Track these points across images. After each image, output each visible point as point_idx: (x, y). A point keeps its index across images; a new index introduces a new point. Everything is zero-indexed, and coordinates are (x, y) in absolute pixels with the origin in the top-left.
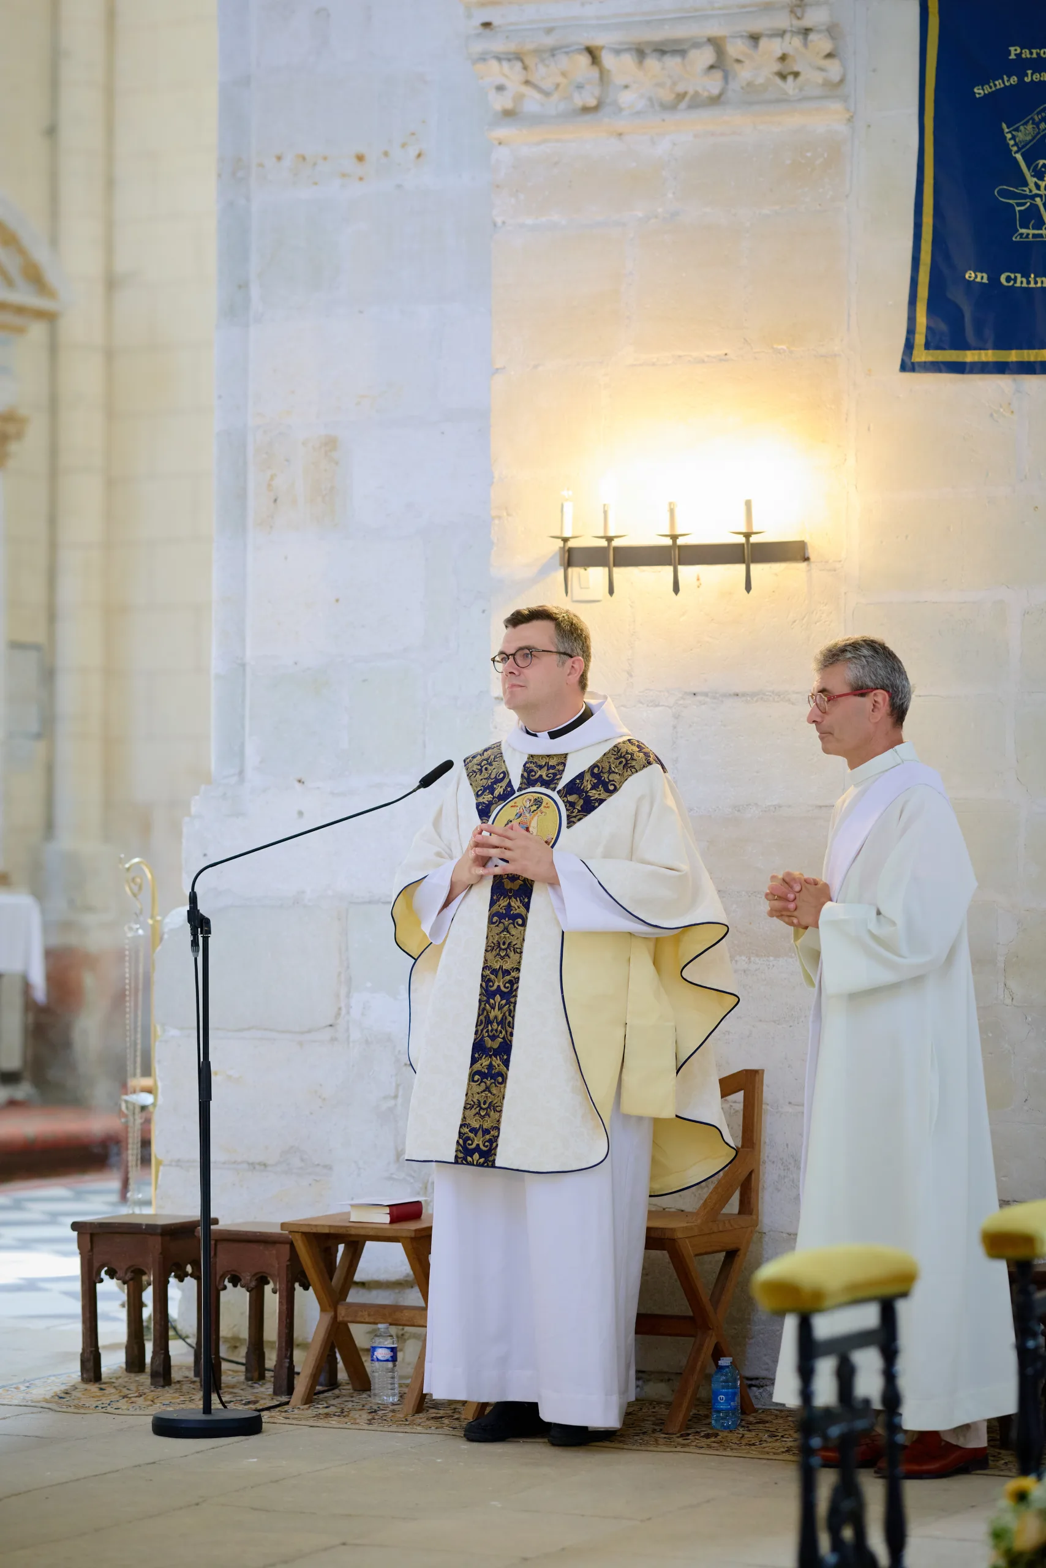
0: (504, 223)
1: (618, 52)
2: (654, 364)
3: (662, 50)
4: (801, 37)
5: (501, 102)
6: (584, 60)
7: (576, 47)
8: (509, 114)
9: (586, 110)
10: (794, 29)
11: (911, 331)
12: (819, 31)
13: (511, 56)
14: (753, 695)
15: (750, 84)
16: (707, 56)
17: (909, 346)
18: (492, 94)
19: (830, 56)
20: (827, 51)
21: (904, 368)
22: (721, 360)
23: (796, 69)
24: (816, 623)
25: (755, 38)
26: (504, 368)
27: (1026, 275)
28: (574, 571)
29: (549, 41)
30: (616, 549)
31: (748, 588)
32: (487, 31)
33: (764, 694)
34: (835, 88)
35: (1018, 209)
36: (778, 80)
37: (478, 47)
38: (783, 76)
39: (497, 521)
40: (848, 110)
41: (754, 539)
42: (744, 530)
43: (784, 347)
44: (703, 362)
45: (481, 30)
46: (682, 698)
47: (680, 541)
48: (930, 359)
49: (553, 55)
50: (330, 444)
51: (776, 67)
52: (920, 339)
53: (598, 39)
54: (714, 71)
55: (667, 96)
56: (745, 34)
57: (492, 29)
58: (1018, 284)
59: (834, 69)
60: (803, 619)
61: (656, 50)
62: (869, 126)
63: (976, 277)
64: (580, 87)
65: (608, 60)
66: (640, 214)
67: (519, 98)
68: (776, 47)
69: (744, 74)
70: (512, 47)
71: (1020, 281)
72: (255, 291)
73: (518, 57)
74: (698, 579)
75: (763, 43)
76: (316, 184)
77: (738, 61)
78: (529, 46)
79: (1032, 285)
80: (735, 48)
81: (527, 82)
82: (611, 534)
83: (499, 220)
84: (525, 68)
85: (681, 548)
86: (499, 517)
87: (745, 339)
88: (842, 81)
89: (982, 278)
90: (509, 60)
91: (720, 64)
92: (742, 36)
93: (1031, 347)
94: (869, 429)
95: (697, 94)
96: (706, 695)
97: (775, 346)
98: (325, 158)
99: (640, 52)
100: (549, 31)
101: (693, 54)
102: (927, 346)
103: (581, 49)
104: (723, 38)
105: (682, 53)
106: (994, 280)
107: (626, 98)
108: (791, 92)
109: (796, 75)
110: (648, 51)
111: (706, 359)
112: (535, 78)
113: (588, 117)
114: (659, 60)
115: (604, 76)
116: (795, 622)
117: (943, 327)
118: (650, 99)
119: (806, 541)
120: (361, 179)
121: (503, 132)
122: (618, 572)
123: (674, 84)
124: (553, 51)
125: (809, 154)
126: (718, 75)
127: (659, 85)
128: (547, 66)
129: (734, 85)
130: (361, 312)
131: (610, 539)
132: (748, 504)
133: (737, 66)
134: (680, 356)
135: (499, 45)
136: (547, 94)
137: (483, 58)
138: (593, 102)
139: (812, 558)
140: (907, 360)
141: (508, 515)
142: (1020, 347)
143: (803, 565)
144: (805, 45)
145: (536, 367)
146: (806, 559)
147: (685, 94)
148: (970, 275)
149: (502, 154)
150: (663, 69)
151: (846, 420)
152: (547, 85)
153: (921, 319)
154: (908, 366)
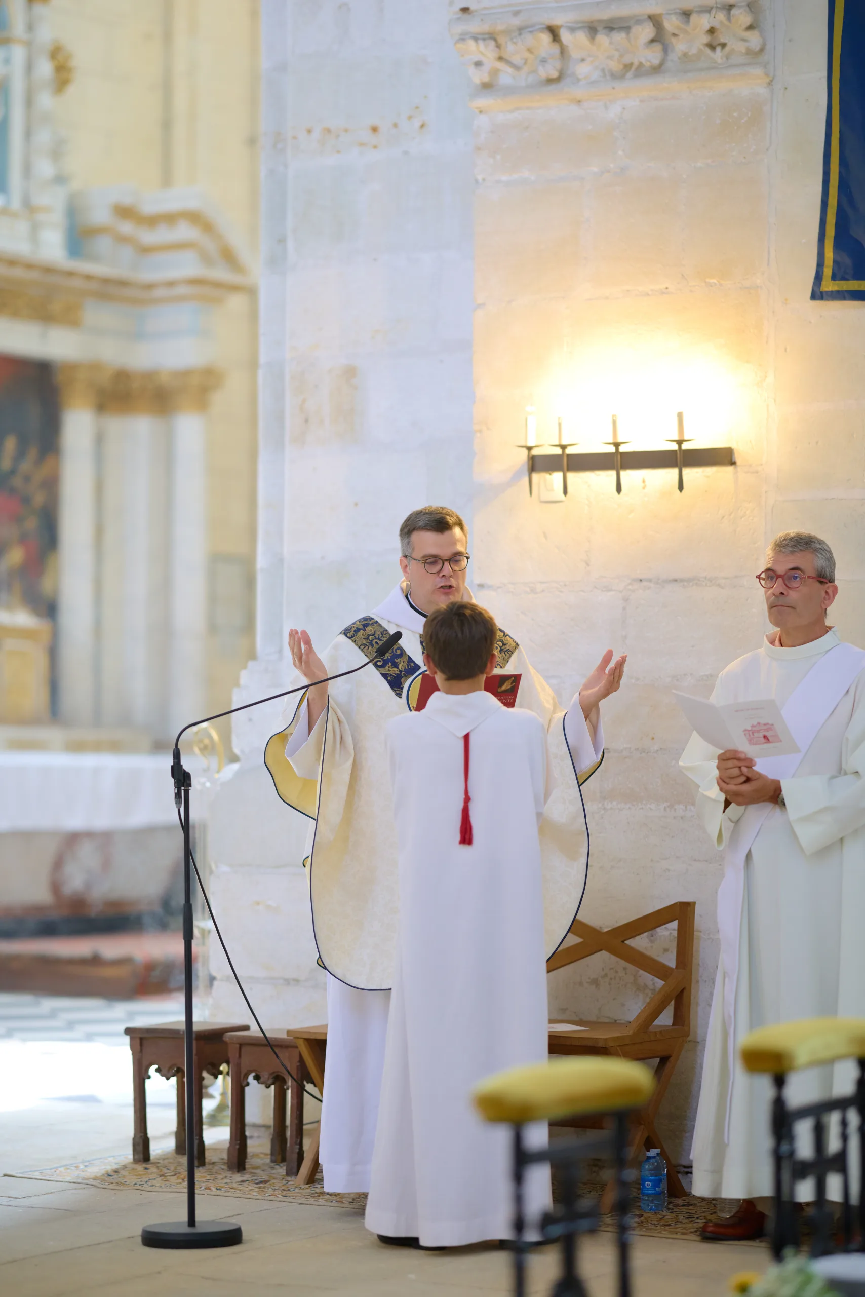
0: (484, 180)
1: (572, 30)
2: (607, 298)
3: (611, 26)
4: (725, 12)
5: (479, 76)
6: (546, 38)
7: (538, 27)
8: (487, 87)
9: (550, 81)
10: (719, 6)
11: (820, 265)
12: (740, 7)
13: (486, 36)
14: (689, 580)
15: (685, 55)
16: (647, 32)
17: (819, 277)
18: (472, 70)
19: (750, 28)
20: (748, 24)
21: (814, 297)
22: (663, 293)
23: (722, 40)
24: (741, 518)
25: (686, 14)
26: (484, 304)
28: (535, 476)
29: (516, 22)
30: (568, 456)
31: (681, 487)
32: (466, 16)
33: (699, 580)
34: (756, 55)
36: (708, 51)
37: (459, 28)
38: (712, 47)
39: (478, 435)
40: (767, 75)
41: (685, 446)
42: (677, 438)
43: (715, 281)
44: (648, 295)
45: (460, 14)
46: (630, 584)
47: (622, 449)
48: (836, 288)
49: (520, 34)
50: (350, 373)
51: (706, 39)
52: (828, 271)
53: (558, 20)
54: (655, 44)
55: (615, 66)
56: (678, 11)
57: (470, 14)
59: (754, 40)
60: (730, 515)
61: (606, 28)
62: (786, 88)
64: (544, 61)
65: (565, 36)
66: (595, 169)
67: (495, 73)
68: (704, 22)
69: (680, 46)
70: (486, 28)
72: (290, 244)
73: (492, 37)
74: (644, 482)
75: (694, 18)
76: (338, 152)
77: (674, 35)
78: (500, 28)
80: (671, 24)
81: (500, 59)
82: (564, 443)
83: (480, 178)
84: (498, 46)
85: (623, 455)
86: (480, 431)
87: (683, 275)
88: (762, 50)
90: (484, 39)
91: (659, 38)
92: (675, 13)
94: (786, 350)
95: (641, 65)
96: (650, 580)
97: (707, 280)
98: (346, 130)
99: (592, 29)
100: (516, 13)
101: (636, 30)
102: (834, 277)
103: (543, 28)
104: (660, 15)
105: (627, 29)
107: (583, 70)
108: (719, 61)
109: (723, 45)
110: (599, 29)
111: (650, 293)
112: (505, 56)
113: (552, 87)
114: (608, 36)
115: (563, 51)
116: (723, 517)
117: (847, 261)
118: (603, 70)
119: (733, 447)
120: (375, 147)
121: (483, 102)
122: (571, 476)
123: (621, 56)
124: (521, 30)
125: (735, 114)
126: (658, 47)
127: (610, 57)
128: (515, 43)
129: (673, 56)
130: (375, 260)
131: (563, 447)
132: (680, 416)
133: (674, 40)
134: (628, 291)
135: (474, 26)
136: (517, 68)
137: (462, 39)
138: (555, 74)
139: (739, 461)
140: (816, 289)
141: (487, 430)
143: (730, 469)
144: (729, 19)
145: (510, 301)
146: (733, 463)
147: (631, 64)
149: (483, 121)
150: (611, 43)
151: (767, 342)
152: (516, 60)
153: (829, 254)
154: (817, 295)
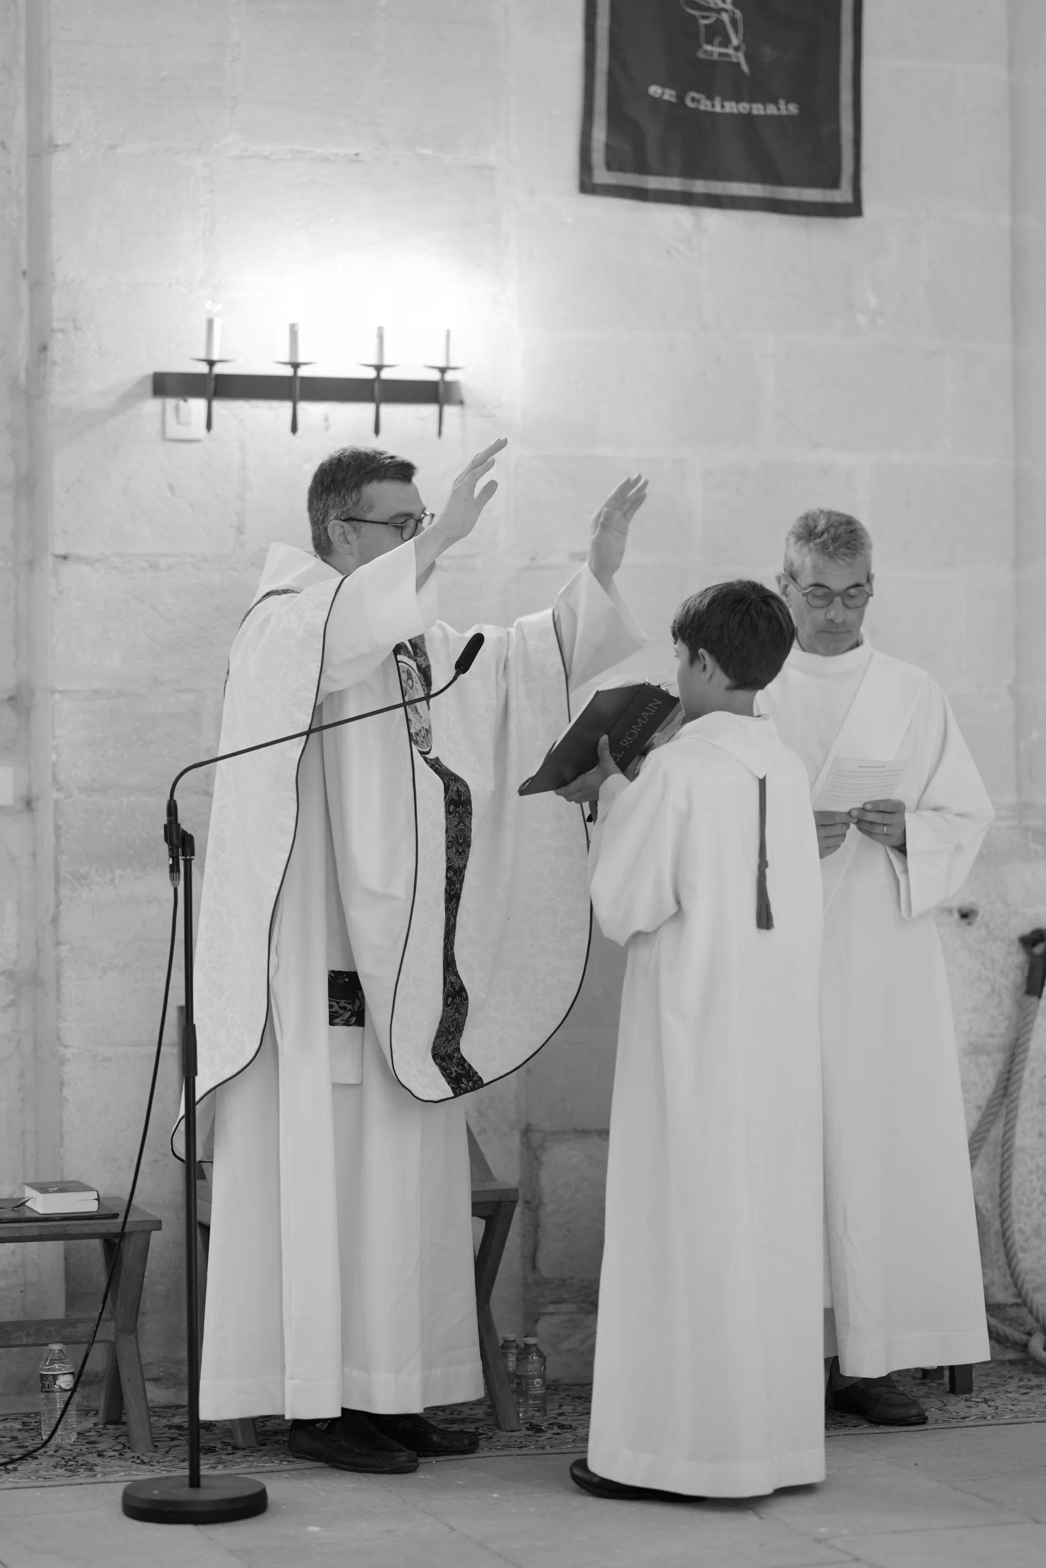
2: (266, 158)
11: (586, 149)
17: (586, 164)
21: (582, 189)
22: (352, 160)
26: (67, 145)
27: (710, 97)
31: (439, 432)
35: (704, 22)
39: (60, 336)
43: (429, 152)
44: (330, 160)
48: (612, 181)
52: (598, 157)
58: (702, 107)
63: (663, 94)
71: (705, 105)
74: (326, 419)
79: (718, 109)
85: (306, 380)
86: (63, 331)
87: (381, 138)
89: (669, 95)
93: (717, 177)
94: (533, 256)
97: (417, 150)
102: (610, 166)
106: (681, 98)
111: (333, 158)
117: (625, 146)
119: (459, 381)
131: (296, 366)
132: (447, 335)
134: (300, 152)
139: (466, 402)
140: (586, 180)
141: (76, 329)
142: (706, 177)
143: (455, 409)
145: (113, 147)
146: (460, 402)
148: (655, 90)
151: (506, 243)
153: (600, 135)
154: (587, 186)
